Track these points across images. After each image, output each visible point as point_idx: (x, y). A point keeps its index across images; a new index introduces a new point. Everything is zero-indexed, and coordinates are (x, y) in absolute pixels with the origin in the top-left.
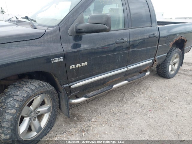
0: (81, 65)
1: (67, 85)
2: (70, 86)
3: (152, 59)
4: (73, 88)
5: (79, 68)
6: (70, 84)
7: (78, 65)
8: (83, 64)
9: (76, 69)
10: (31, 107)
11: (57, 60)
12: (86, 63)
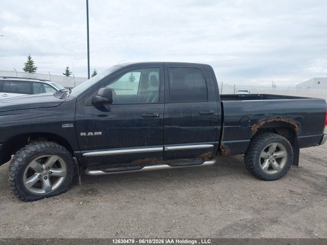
0: (94, 134)
1: (79, 152)
2: (82, 154)
3: (214, 142)
4: (85, 156)
5: (90, 137)
6: (82, 152)
7: (90, 134)
8: (96, 133)
9: (87, 137)
10: (43, 165)
11: (67, 126)
12: (100, 133)
